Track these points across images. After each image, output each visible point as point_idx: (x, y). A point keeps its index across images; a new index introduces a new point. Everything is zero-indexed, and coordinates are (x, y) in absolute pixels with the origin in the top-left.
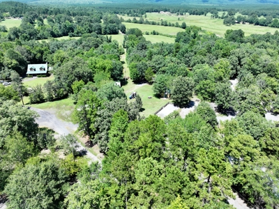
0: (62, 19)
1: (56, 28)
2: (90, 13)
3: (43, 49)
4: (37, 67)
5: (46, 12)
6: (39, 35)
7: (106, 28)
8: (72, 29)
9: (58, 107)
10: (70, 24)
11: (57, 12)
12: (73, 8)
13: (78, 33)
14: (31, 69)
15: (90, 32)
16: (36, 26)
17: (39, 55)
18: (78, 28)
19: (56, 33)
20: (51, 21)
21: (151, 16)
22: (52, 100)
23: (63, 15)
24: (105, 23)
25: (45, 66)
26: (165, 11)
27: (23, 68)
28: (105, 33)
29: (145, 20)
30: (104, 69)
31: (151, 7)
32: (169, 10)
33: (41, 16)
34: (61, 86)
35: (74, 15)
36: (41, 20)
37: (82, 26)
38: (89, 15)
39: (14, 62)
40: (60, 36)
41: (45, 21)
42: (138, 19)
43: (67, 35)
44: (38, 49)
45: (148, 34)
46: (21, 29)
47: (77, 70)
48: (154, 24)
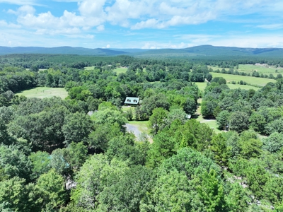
0: (157, 68)
1: (151, 75)
2: (182, 64)
3: (138, 88)
4: (132, 99)
5: (146, 62)
6: (137, 80)
7: (193, 76)
8: (163, 76)
9: (141, 125)
10: (163, 72)
11: (156, 62)
12: (169, 60)
13: (168, 79)
14: (128, 100)
15: (178, 78)
16: (137, 73)
17: (135, 92)
18: (169, 75)
19: (150, 78)
20: (149, 69)
22: (137, 120)
23: (158, 65)
24: (193, 72)
25: (137, 99)
26: (262, 63)
28: (192, 80)
29: (234, 71)
30: (179, 103)
32: (266, 62)
33: (142, 66)
35: (168, 65)
36: (141, 69)
37: (173, 74)
39: (119, 94)
40: (152, 81)
41: (144, 70)
43: (159, 80)
44: (135, 87)
45: (234, 84)
46: (126, 75)
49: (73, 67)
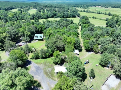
0: (52, 10)
1: (50, 14)
2: (64, 7)
3: (42, 26)
5: (46, 6)
6: (42, 17)
7: (71, 15)
8: (56, 15)
10: (55, 12)
11: (51, 6)
12: (57, 4)
13: (58, 17)
14: (36, 37)
15: (63, 16)
16: (42, 13)
17: (40, 29)
18: (59, 14)
19: (49, 16)
20: (48, 10)
21: (92, 9)
23: (52, 8)
24: (70, 12)
26: (99, 6)
27: (32, 36)
28: (70, 17)
30: (71, 43)
31: (91, 4)
32: (101, 6)
33: (44, 8)
34: (48, 51)
35: (57, 8)
36: (44, 10)
37: (60, 13)
38: (63, 8)
39: (29, 33)
40: (50, 18)
42: (86, 10)
43: (54, 17)
44: (40, 26)
45: (90, 18)
47: (57, 44)
48: (93, 13)
49: (6, 10)
